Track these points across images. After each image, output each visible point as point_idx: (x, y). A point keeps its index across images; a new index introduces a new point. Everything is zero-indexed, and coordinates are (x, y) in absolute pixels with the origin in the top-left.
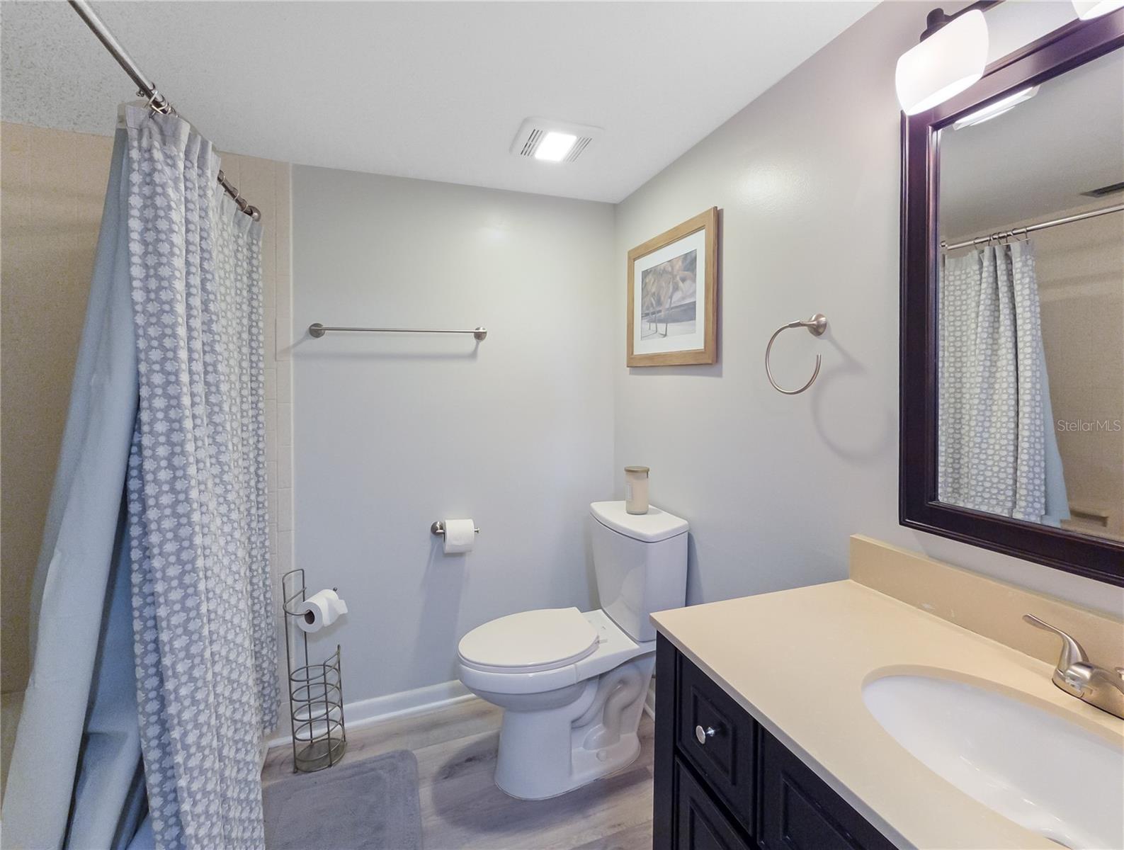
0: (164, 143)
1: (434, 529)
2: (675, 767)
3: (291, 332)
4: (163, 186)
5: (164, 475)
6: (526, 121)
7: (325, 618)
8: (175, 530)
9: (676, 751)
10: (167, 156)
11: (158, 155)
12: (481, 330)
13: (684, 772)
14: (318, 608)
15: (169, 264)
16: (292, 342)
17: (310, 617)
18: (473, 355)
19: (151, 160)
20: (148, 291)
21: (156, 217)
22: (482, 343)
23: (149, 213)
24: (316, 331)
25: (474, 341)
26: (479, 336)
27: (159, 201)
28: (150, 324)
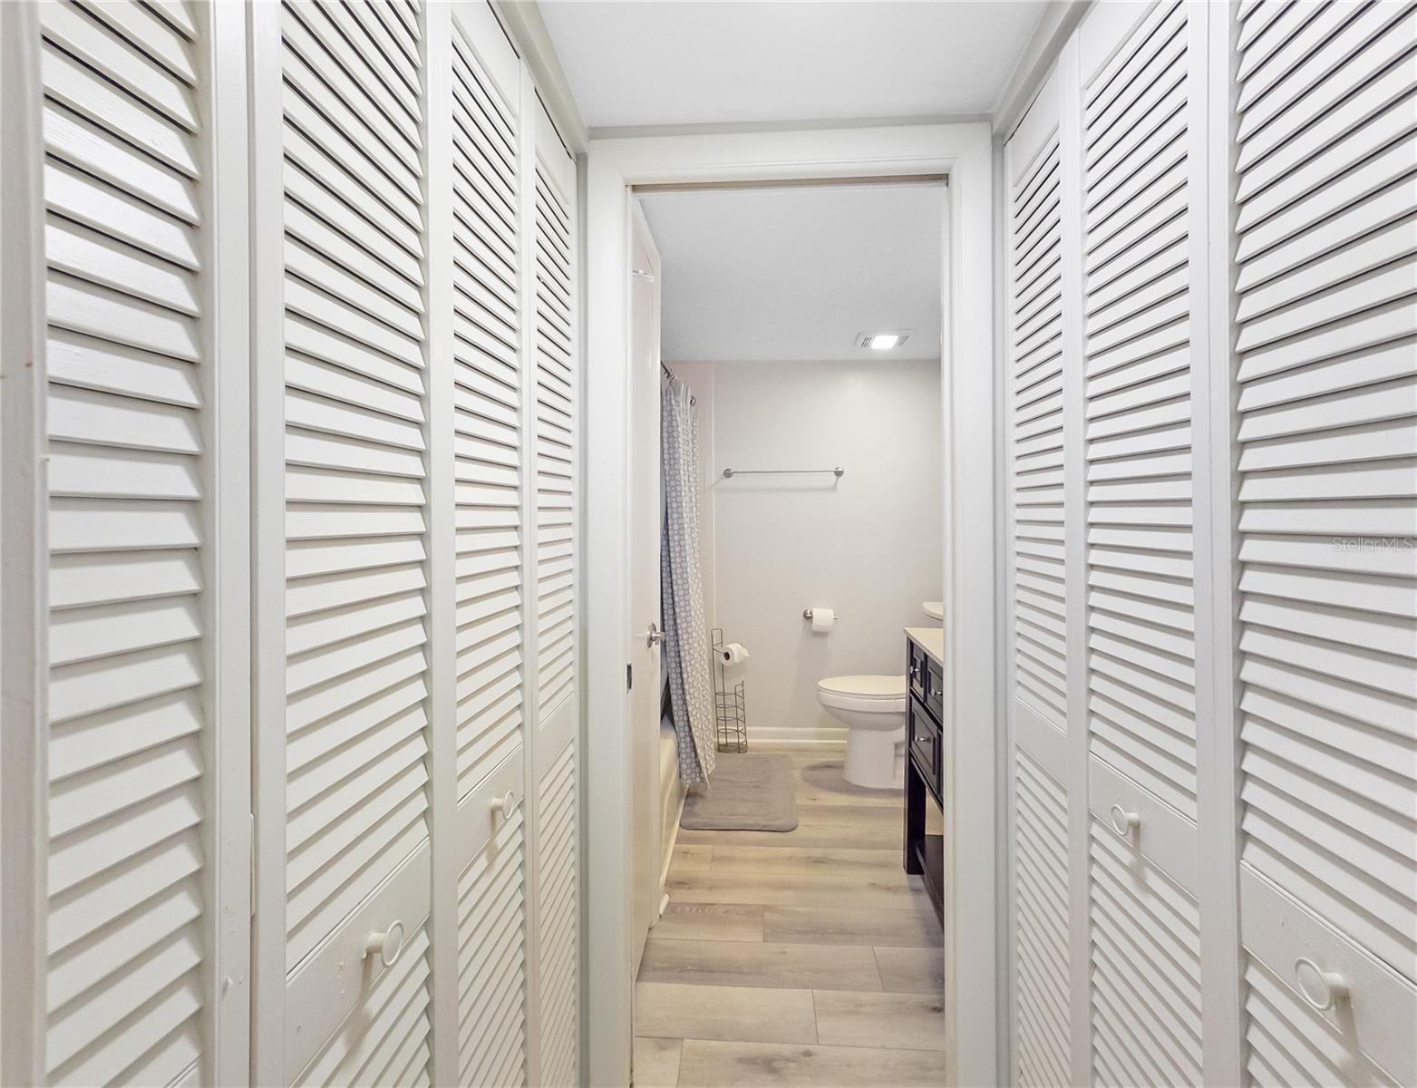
0: (675, 396)
1: (805, 614)
2: (911, 698)
3: (714, 473)
4: (676, 416)
5: (677, 549)
6: (859, 334)
7: (735, 658)
8: (681, 574)
9: (911, 691)
10: (676, 401)
11: (673, 402)
12: (840, 469)
13: (913, 699)
14: (732, 651)
15: (678, 452)
16: (713, 482)
17: (727, 656)
18: (834, 487)
19: (671, 404)
20: (670, 465)
21: (673, 431)
22: (840, 479)
23: (670, 429)
24: (728, 474)
25: (835, 477)
26: (839, 474)
27: (674, 424)
28: (671, 480)
